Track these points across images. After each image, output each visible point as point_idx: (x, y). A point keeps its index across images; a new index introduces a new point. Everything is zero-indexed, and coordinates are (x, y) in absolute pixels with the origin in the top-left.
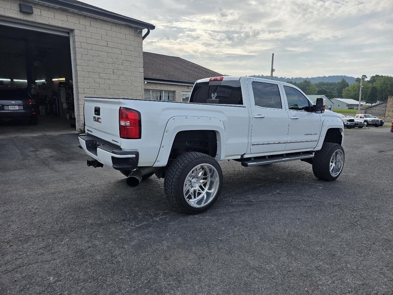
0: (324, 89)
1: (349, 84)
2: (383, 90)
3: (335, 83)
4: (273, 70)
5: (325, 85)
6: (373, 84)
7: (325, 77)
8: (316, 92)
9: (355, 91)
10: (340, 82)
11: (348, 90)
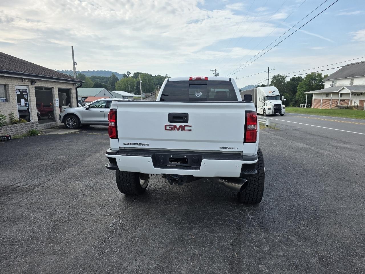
0: (100, 82)
1: (118, 78)
2: (144, 84)
3: (106, 77)
4: (75, 64)
5: (98, 79)
6: (136, 79)
7: (94, 71)
8: (93, 85)
9: (125, 85)
10: (111, 76)
11: (119, 84)
